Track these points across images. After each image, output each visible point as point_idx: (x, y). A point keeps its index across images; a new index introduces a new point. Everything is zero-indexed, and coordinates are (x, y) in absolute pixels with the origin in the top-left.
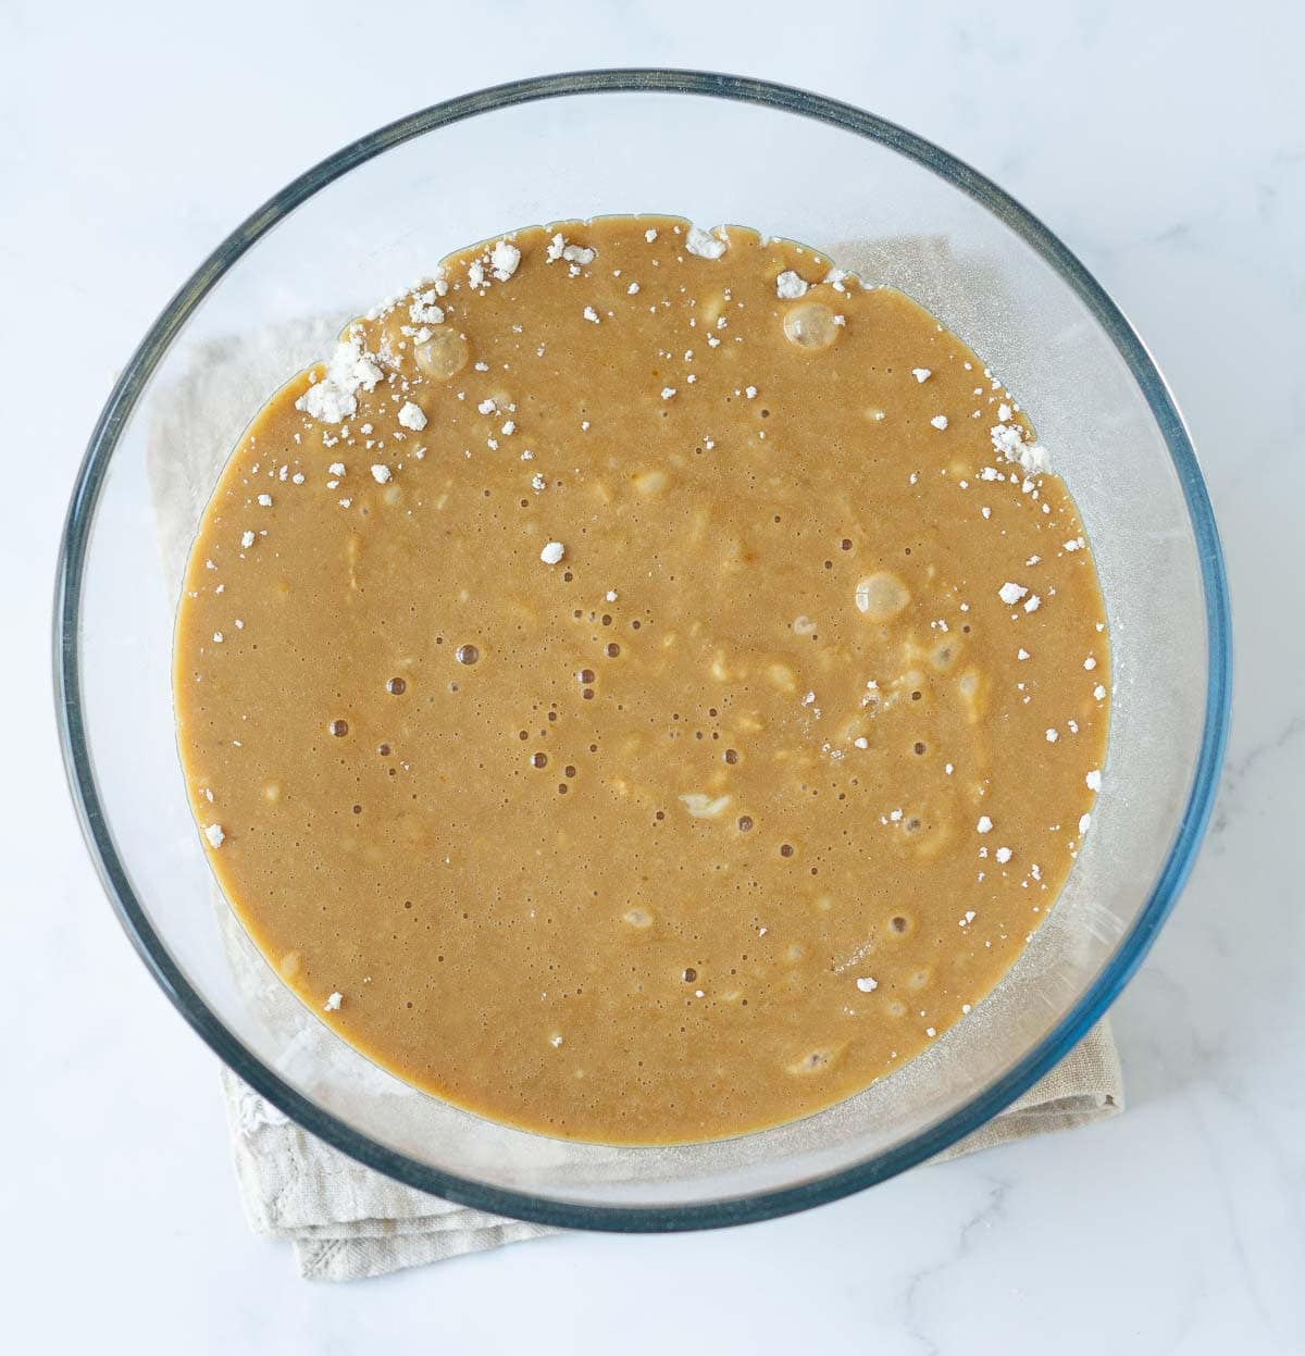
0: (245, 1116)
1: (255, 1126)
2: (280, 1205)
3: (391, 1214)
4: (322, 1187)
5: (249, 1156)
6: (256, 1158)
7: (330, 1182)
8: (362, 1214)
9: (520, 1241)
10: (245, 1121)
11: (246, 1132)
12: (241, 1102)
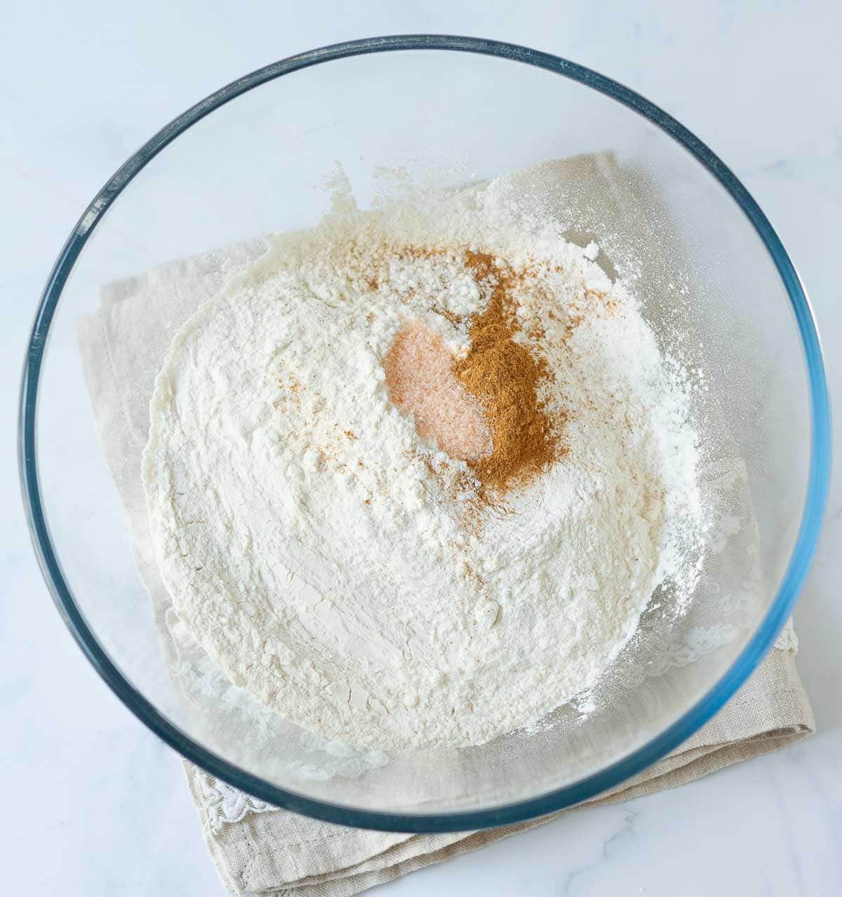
0: (212, 820)
1: (219, 826)
2: (244, 877)
3: (322, 870)
4: (272, 861)
5: (218, 846)
6: (223, 847)
7: (277, 856)
8: (302, 874)
9: (413, 872)
10: (213, 823)
11: (214, 832)
12: (207, 811)
